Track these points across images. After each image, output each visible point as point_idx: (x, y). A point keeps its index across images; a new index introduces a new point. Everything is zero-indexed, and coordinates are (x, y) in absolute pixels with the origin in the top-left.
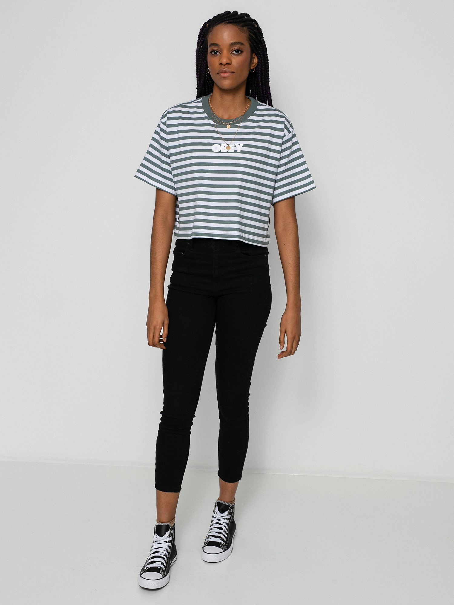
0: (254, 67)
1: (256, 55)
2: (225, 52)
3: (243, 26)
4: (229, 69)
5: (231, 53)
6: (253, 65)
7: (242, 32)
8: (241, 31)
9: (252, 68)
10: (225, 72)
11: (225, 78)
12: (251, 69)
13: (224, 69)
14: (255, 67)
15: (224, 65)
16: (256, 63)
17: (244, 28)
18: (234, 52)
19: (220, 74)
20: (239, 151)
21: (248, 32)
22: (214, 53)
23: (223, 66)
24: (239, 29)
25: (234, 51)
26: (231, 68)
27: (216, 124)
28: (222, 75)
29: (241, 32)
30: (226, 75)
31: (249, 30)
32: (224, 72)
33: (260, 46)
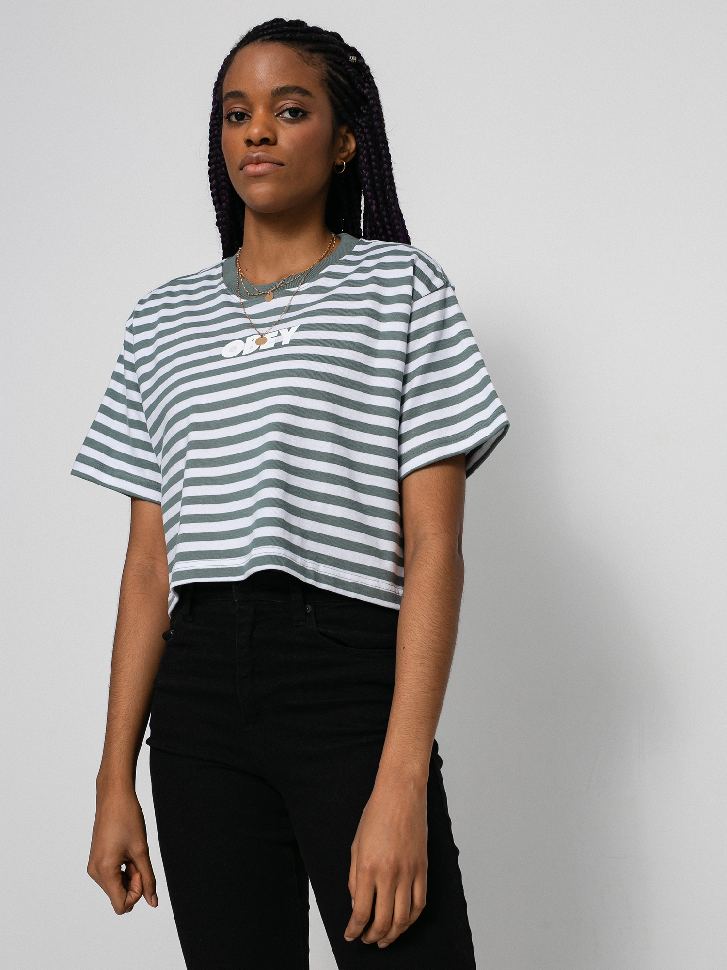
0: (344, 159)
1: (351, 130)
2: (260, 112)
3: (312, 51)
4: (267, 155)
5: (277, 116)
6: (345, 154)
7: (308, 63)
8: (305, 61)
9: (339, 162)
10: (258, 162)
11: (258, 177)
12: (337, 166)
13: (255, 155)
14: (348, 160)
15: (257, 145)
16: (352, 151)
17: (315, 56)
18: (287, 115)
19: (245, 167)
20: (286, 341)
21: (324, 65)
22: (236, 118)
23: (253, 148)
24: (299, 54)
25: (284, 111)
26: (273, 153)
27: (243, 300)
28: (251, 169)
29: (305, 64)
30: (260, 168)
31: (329, 62)
32: (255, 161)
33: (362, 108)
